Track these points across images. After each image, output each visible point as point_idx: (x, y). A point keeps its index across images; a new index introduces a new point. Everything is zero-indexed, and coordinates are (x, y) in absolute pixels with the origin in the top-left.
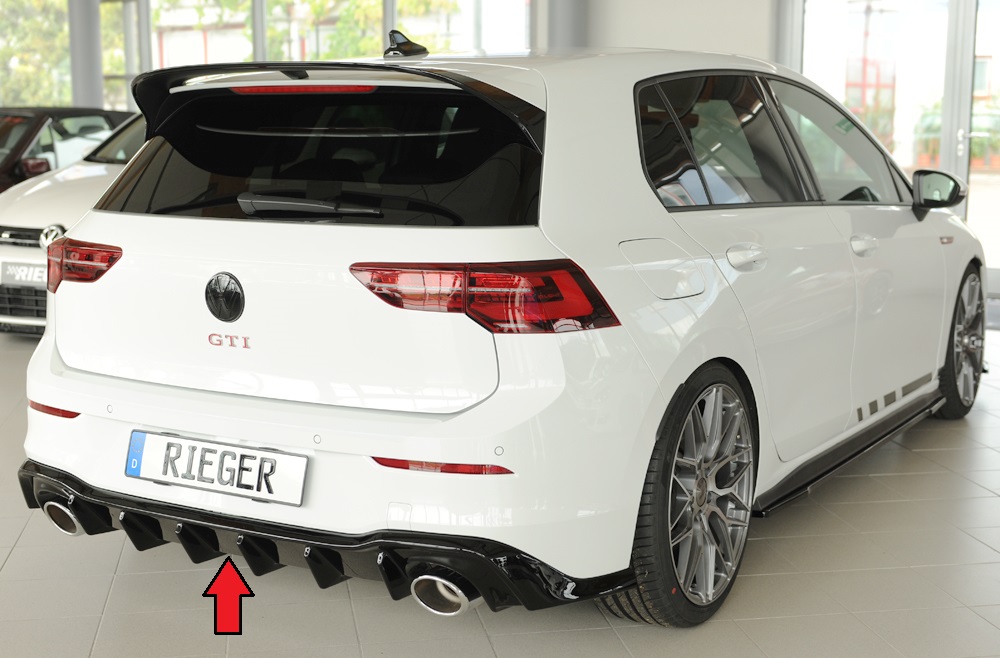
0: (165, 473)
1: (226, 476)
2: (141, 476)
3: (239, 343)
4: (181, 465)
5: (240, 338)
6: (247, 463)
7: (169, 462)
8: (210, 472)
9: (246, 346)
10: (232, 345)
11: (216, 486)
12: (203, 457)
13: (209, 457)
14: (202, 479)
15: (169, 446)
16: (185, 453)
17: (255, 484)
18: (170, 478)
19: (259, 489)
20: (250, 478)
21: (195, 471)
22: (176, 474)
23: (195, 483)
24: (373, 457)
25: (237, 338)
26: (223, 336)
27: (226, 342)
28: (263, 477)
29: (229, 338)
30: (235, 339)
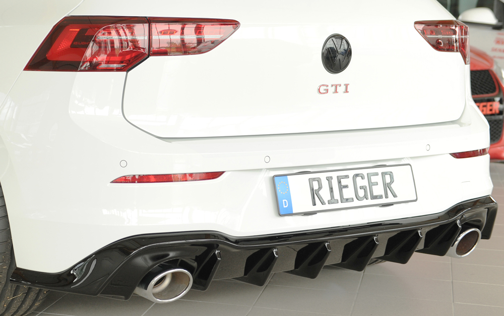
0: (314, 204)
1: (361, 193)
2: (294, 212)
3: (341, 89)
4: (325, 194)
5: (342, 85)
6: (374, 179)
7: (314, 193)
8: (349, 193)
9: (346, 91)
10: (336, 91)
11: (356, 203)
12: (340, 182)
13: (344, 182)
14: (343, 200)
15: (311, 181)
16: (325, 184)
17: (383, 193)
18: (319, 207)
19: (387, 197)
20: (378, 190)
21: (337, 196)
22: (323, 203)
23: (340, 205)
24: (450, 154)
25: (340, 85)
26: (330, 86)
27: (331, 90)
28: (387, 186)
29: (334, 87)
30: (338, 87)
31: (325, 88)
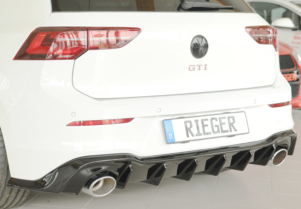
0: (188, 136)
1: (216, 129)
2: (176, 141)
3: (202, 68)
4: (194, 130)
5: (203, 65)
6: (223, 121)
7: (188, 130)
8: (208, 129)
9: (206, 69)
10: (199, 69)
11: (213, 135)
12: (203, 123)
13: (205, 123)
14: (205, 133)
15: (186, 122)
16: (194, 124)
17: (229, 129)
18: (191, 138)
19: (231, 131)
20: (226, 127)
21: (201, 131)
22: (193, 136)
23: (203, 137)
24: (268, 105)
25: (202, 65)
26: (196, 66)
27: (197, 68)
28: (231, 125)
29: (198, 66)
30: (201, 66)
31: (193, 67)
